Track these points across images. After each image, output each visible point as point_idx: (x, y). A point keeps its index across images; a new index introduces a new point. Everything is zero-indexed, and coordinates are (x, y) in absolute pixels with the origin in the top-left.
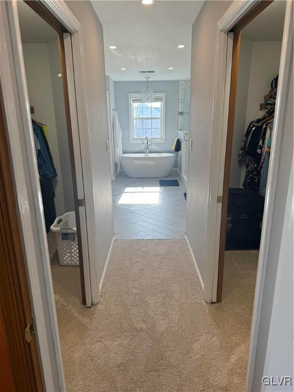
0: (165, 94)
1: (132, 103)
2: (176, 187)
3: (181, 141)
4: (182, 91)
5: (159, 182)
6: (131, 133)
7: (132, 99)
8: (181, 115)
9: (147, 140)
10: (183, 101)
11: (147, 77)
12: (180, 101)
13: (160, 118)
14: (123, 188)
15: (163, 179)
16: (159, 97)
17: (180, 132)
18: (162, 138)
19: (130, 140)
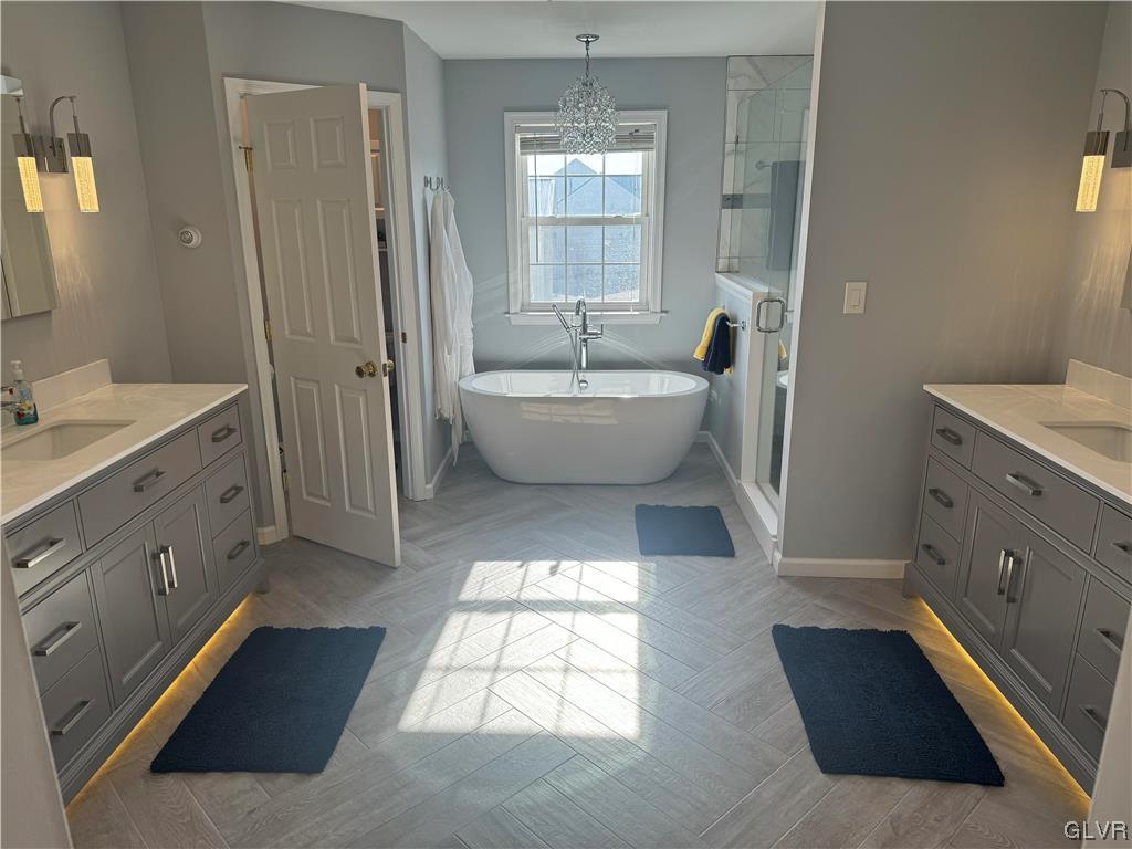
0: (664, 114)
1: (522, 154)
2: (722, 561)
3: (735, 329)
4: (740, 103)
5: (634, 519)
6: (516, 282)
7: (518, 136)
8: (732, 207)
9: (584, 314)
10: (742, 146)
11: (584, 36)
12: (730, 147)
13: (637, 221)
14: (460, 562)
15: (652, 500)
16: (636, 131)
17: (729, 282)
18: (647, 304)
19: (508, 313)
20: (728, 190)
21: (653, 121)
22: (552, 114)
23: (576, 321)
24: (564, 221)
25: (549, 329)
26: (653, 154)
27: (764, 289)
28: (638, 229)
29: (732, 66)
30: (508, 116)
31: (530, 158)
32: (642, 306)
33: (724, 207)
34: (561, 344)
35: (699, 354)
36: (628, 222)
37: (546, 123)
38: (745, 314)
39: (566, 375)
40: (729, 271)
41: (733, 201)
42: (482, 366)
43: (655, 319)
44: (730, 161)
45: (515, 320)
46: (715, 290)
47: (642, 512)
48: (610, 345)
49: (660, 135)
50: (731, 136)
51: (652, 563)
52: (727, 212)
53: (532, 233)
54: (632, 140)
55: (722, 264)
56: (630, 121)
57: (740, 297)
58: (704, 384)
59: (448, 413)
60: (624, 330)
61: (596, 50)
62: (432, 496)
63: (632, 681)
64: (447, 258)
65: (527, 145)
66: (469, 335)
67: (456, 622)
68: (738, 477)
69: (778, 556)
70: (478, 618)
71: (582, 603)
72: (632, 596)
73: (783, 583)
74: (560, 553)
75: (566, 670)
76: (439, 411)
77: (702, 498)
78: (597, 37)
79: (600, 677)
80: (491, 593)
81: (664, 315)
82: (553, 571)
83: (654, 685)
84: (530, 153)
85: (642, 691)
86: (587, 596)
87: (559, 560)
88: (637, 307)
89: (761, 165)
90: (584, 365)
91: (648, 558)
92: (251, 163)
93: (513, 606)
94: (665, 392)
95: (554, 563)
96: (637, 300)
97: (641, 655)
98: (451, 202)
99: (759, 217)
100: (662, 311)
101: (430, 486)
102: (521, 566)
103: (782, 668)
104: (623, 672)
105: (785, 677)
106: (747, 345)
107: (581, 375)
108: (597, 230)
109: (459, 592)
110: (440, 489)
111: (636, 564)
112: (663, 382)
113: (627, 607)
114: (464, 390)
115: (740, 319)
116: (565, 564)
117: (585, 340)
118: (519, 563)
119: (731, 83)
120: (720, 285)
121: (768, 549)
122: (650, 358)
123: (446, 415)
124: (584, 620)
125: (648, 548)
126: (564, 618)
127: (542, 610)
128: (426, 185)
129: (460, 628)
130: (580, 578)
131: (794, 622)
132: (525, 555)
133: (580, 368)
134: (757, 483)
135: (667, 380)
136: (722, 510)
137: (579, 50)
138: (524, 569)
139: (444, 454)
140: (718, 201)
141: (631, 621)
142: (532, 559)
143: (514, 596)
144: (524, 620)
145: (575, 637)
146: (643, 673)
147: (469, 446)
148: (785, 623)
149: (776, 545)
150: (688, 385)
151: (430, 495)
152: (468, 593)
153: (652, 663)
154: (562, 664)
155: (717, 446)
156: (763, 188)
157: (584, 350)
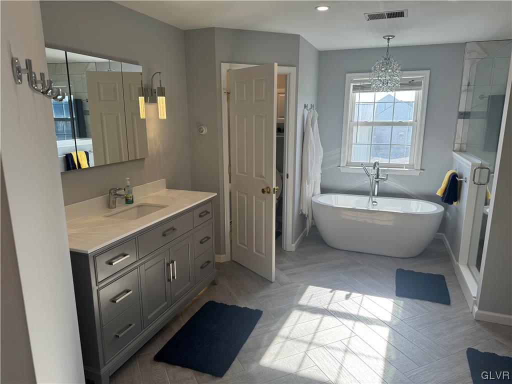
0: (428, 72)
1: (353, 92)
2: (442, 306)
3: (461, 181)
4: (472, 65)
5: (395, 276)
6: (345, 152)
7: (352, 85)
8: (464, 118)
9: (378, 169)
10: (472, 88)
11: (387, 36)
12: (464, 88)
13: (411, 124)
14: (302, 284)
15: (406, 267)
16: (413, 81)
17: (459, 156)
18: (413, 165)
19: (339, 166)
20: (462, 109)
21: (423, 76)
22: (368, 74)
23: (374, 172)
24: (372, 124)
25: (360, 175)
26: (421, 92)
27: (479, 162)
28: (411, 128)
29: (468, 47)
30: (348, 75)
31: (357, 94)
32: (410, 166)
33: (459, 118)
34: (365, 183)
35: (439, 193)
36: (405, 124)
37: (364, 78)
38: (467, 174)
39: (366, 198)
40: (460, 151)
41: (465, 115)
42: (324, 190)
43: (417, 173)
44: (464, 96)
45: (343, 170)
46: (452, 160)
47: (400, 273)
48: (392, 184)
49: (425, 83)
50: (465, 82)
51: (402, 302)
52: (461, 121)
53: (355, 128)
54: (410, 85)
55: (457, 147)
56: (408, 76)
57: (465, 165)
58: (442, 209)
59: (305, 212)
60: (400, 178)
61: (393, 43)
62: (294, 250)
63: (380, 365)
64: (311, 141)
65: (356, 88)
66: (319, 176)
67: (295, 314)
68: (457, 261)
69: (476, 309)
70: (306, 315)
71: (360, 317)
72: (388, 318)
73: (477, 324)
74: (352, 288)
75: (346, 351)
76: (301, 210)
77: (435, 270)
78: (394, 36)
79: (363, 358)
80: (314, 303)
81: (423, 171)
82: (347, 297)
83: (393, 369)
84: (357, 92)
85: (385, 371)
86: (363, 313)
87: (351, 292)
88: (407, 166)
89: (482, 97)
90: (376, 194)
91: (401, 298)
92: (229, 99)
93: (324, 312)
94: (419, 211)
95: (348, 293)
96: (408, 163)
97: (388, 350)
98: (317, 115)
99: (479, 124)
100: (421, 169)
101: (294, 245)
102: (331, 292)
104: (377, 358)
105: (471, 380)
106: (467, 191)
107: (373, 198)
108: (389, 128)
109: (299, 300)
110: (299, 247)
111: (393, 300)
112: (418, 206)
113: (384, 323)
114: (314, 202)
115: (464, 177)
116: (354, 295)
117: (377, 182)
118: (331, 290)
119: (467, 56)
120: (454, 157)
121: (470, 304)
122: (413, 193)
123: (304, 213)
124: (359, 326)
125: (401, 292)
126: (350, 323)
127: (339, 317)
128: (305, 108)
129: (297, 318)
130: (361, 303)
131: (481, 348)
132: (334, 286)
133: (374, 195)
134: (468, 265)
135: (420, 206)
136: (446, 278)
137: (384, 43)
138: (333, 293)
139: (303, 230)
140: (456, 115)
141: (385, 332)
142: (338, 289)
143: (325, 307)
144: (328, 319)
145: (353, 334)
146: (388, 361)
147: (314, 227)
148: (475, 348)
149: (475, 303)
150: (432, 208)
152: (303, 301)
153: (393, 357)
154: (344, 347)
155: (447, 242)
156: (483, 108)
157: (376, 186)
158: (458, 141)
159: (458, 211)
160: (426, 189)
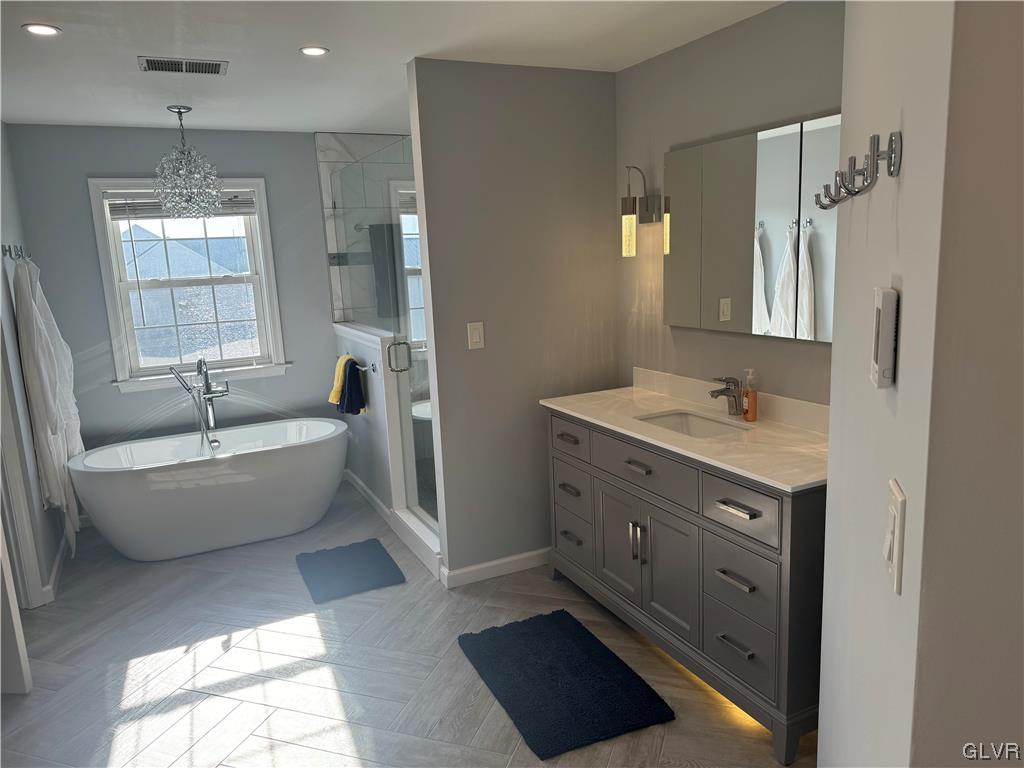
0: (261, 182)
1: (113, 219)
2: (395, 589)
3: (366, 371)
4: (331, 175)
5: (297, 571)
6: (121, 348)
7: (106, 203)
8: (339, 264)
9: (206, 373)
10: (340, 211)
11: (175, 107)
12: (328, 211)
13: (248, 280)
14: (111, 666)
15: (312, 546)
16: (235, 197)
17: (348, 329)
18: (270, 357)
19: (116, 381)
20: (333, 249)
21: (252, 188)
22: (149, 181)
23: (198, 382)
24: (170, 284)
25: (170, 391)
26: (254, 218)
27: (389, 335)
28: (251, 287)
29: (319, 139)
30: (93, 182)
31: (124, 223)
32: (264, 359)
33: (331, 264)
34: (184, 406)
35: (334, 398)
36: (239, 280)
37: (142, 190)
38: (374, 358)
39: (196, 437)
40: (345, 321)
41: (339, 259)
42: (94, 440)
43: (281, 371)
44: (330, 225)
45: (125, 388)
46: (336, 339)
47: (304, 561)
48: (239, 400)
49: (260, 200)
50: (328, 203)
51: (329, 610)
52: (335, 269)
53: (133, 296)
54: (234, 205)
55: (338, 314)
57: (368, 343)
58: (342, 426)
59: (59, 500)
60: (250, 385)
61: (191, 121)
62: (53, 599)
63: (344, 736)
64: (39, 331)
65: (118, 211)
66: (74, 410)
67: (125, 738)
68: (390, 505)
69: (445, 571)
70: (152, 724)
71: (268, 671)
72: (318, 648)
73: (454, 595)
74: (224, 624)
75: (272, 748)
76: (48, 501)
77: (358, 534)
78: (189, 109)
79: (309, 742)
80: (159, 690)
81: (290, 366)
82: (226, 646)
83: (367, 731)
84: (121, 219)
85: (357, 740)
86: (272, 662)
87: (228, 632)
88: (259, 360)
89: (358, 228)
90: (212, 424)
91: (326, 605)
93: (189, 697)
94: (304, 439)
95: (225, 637)
96: (259, 354)
97: (346, 706)
98: (36, 272)
99: (364, 273)
100: (286, 363)
101: (49, 588)
102: (186, 651)
103: (478, 675)
104: (333, 728)
105: (482, 683)
106: (379, 386)
107: (210, 435)
108: (206, 290)
109: (119, 701)
110: (60, 588)
111: (313, 615)
112: (301, 429)
113: (316, 662)
114: (73, 470)
115: (369, 362)
116: (237, 636)
117: (210, 399)
118: (184, 648)
119: (320, 156)
120: (338, 333)
121: (433, 567)
122: (280, 409)
123: (57, 503)
124: (275, 687)
125: (320, 596)
126: (254, 692)
127: (226, 692)
128: (4, 254)
129: (133, 740)
130: (259, 646)
131: (475, 628)
132: (187, 635)
133: (208, 428)
134: (408, 507)
135: (305, 428)
136: (382, 540)
137: (172, 120)
138: (191, 654)
139: (58, 543)
140: (325, 260)
141: (325, 675)
142: (197, 641)
143: (189, 686)
144: (208, 708)
145: (271, 710)
146: (353, 722)
147: (90, 531)
148: (467, 631)
149: (441, 562)
150: (325, 429)
151: (51, 598)
152: (131, 698)
153: (359, 710)
154: (266, 742)
155: (360, 482)
156: (363, 247)
157: (210, 409)
158: (338, 304)
159: (370, 424)
160: (305, 394)
